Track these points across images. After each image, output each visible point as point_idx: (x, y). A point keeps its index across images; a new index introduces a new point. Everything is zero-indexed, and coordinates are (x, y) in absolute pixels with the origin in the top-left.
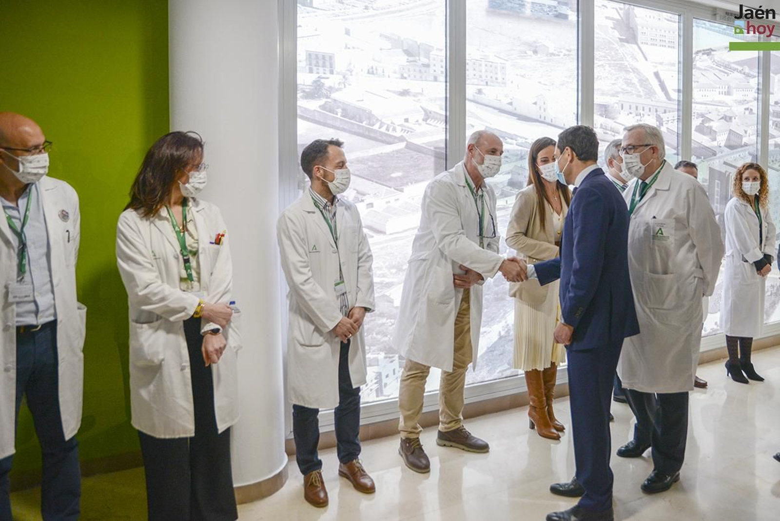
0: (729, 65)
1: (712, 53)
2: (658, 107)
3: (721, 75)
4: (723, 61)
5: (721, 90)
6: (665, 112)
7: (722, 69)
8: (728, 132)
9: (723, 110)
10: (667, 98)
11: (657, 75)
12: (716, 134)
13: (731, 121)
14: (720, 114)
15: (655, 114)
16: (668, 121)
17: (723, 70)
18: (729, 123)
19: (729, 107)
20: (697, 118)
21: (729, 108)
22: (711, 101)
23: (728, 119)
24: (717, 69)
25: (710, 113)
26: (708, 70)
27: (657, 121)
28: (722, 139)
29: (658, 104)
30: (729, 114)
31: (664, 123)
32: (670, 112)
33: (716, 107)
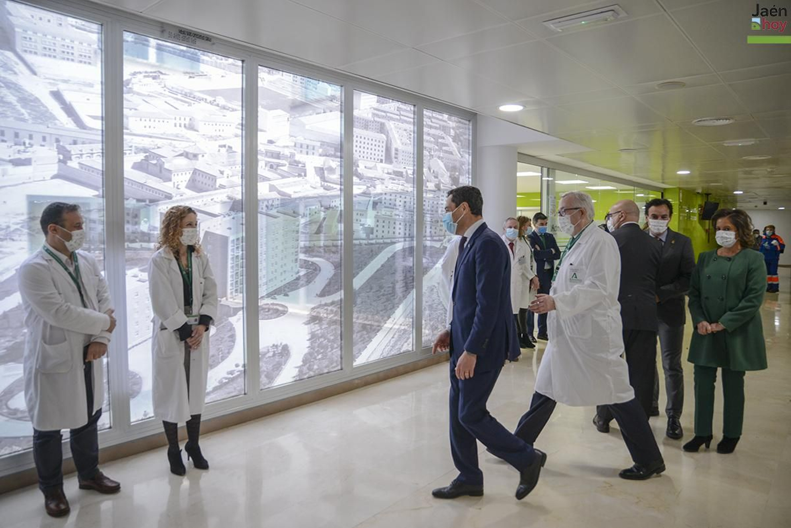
0: (191, 94)
1: (162, 76)
2: (61, 136)
3: (177, 104)
4: (180, 88)
5: (178, 122)
6: (75, 143)
7: (179, 96)
8: (191, 172)
9: (182, 146)
10: (78, 126)
11: (57, 96)
12: (171, 173)
13: (197, 160)
14: (176, 150)
15: (55, 145)
16: (81, 155)
17: (183, 99)
18: (194, 161)
19: (193, 142)
20: (135, 153)
21: (192, 144)
22: (162, 135)
23: (191, 156)
24: (170, 96)
25: (159, 148)
26: (156, 97)
27: (59, 154)
28: (182, 179)
29: (61, 132)
30: (191, 150)
31: (73, 157)
32: (83, 143)
33: (170, 141)
